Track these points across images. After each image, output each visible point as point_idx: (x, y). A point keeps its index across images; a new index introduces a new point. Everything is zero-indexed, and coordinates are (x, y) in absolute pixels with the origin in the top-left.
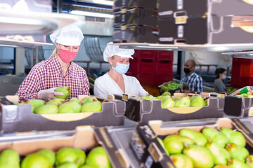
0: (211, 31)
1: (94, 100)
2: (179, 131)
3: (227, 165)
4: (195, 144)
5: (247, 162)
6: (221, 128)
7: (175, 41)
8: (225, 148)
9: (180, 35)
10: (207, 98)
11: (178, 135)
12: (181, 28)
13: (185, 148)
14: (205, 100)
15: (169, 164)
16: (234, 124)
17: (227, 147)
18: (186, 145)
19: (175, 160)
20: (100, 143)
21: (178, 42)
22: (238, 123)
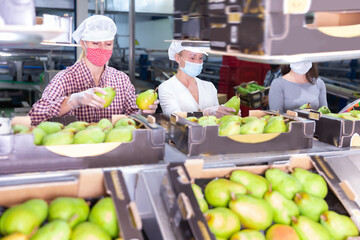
0: (269, 37)
1: (130, 123)
2: (231, 174)
3: (291, 225)
4: (248, 193)
5: (322, 221)
6: (294, 169)
7: (229, 47)
8: (293, 199)
9: (234, 40)
10: (291, 120)
11: (228, 179)
12: (234, 29)
13: (231, 199)
14: (286, 123)
15: (201, 224)
16: (314, 163)
17: (296, 199)
18: (233, 196)
19: (210, 218)
20: (109, 192)
21: (232, 48)
22: (320, 163)
